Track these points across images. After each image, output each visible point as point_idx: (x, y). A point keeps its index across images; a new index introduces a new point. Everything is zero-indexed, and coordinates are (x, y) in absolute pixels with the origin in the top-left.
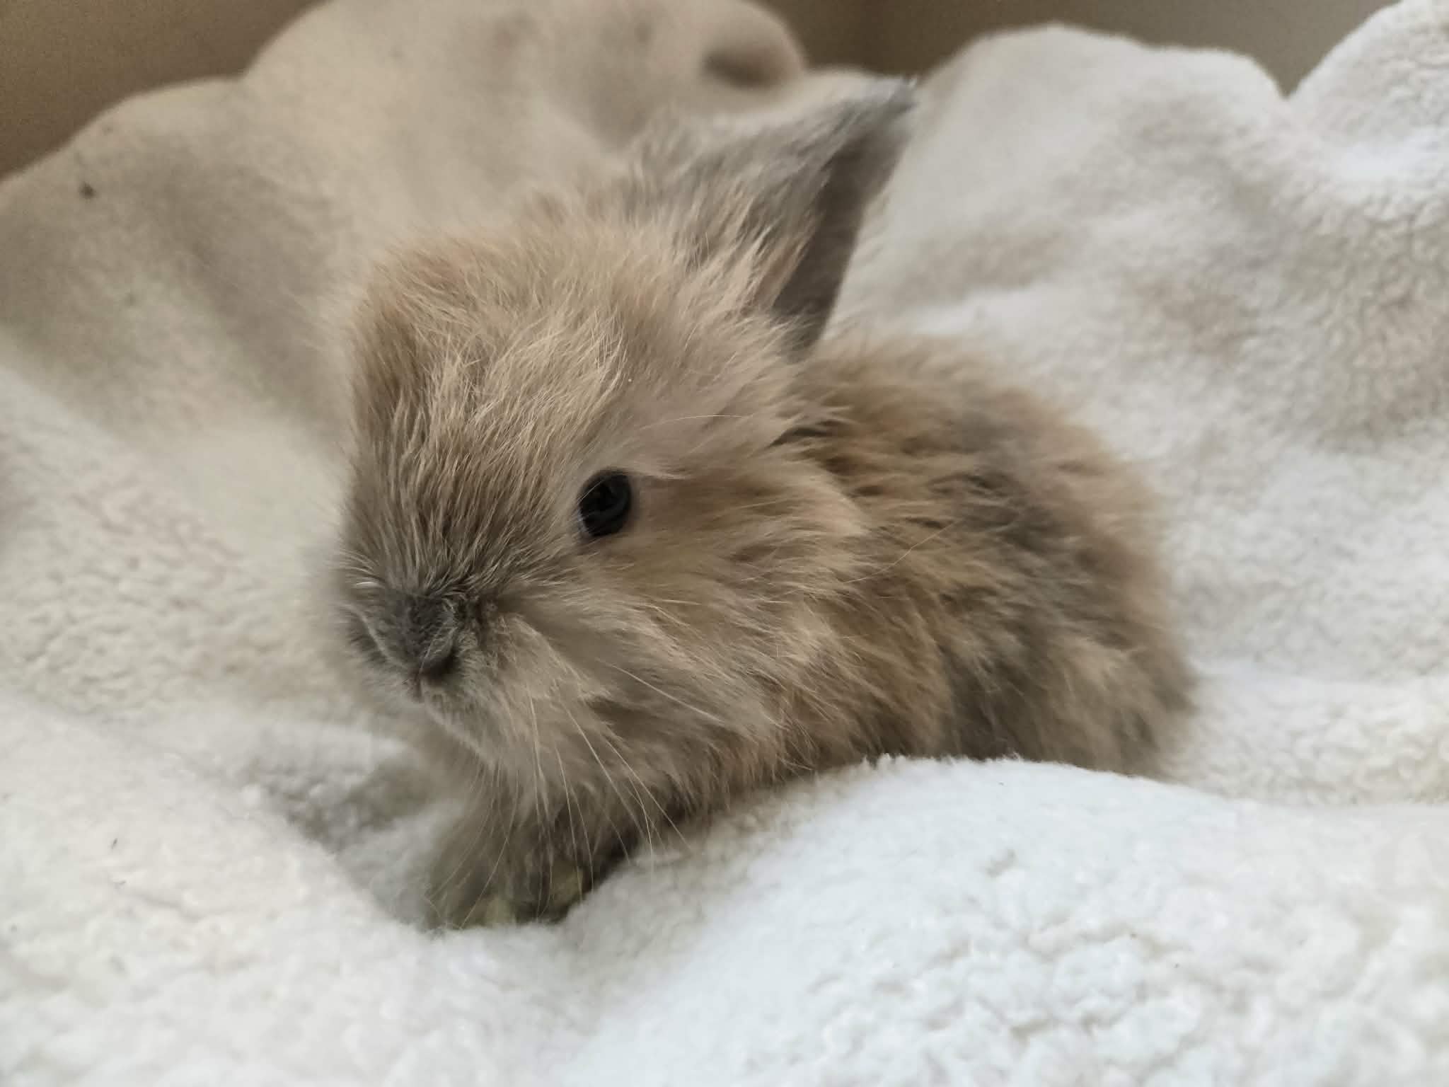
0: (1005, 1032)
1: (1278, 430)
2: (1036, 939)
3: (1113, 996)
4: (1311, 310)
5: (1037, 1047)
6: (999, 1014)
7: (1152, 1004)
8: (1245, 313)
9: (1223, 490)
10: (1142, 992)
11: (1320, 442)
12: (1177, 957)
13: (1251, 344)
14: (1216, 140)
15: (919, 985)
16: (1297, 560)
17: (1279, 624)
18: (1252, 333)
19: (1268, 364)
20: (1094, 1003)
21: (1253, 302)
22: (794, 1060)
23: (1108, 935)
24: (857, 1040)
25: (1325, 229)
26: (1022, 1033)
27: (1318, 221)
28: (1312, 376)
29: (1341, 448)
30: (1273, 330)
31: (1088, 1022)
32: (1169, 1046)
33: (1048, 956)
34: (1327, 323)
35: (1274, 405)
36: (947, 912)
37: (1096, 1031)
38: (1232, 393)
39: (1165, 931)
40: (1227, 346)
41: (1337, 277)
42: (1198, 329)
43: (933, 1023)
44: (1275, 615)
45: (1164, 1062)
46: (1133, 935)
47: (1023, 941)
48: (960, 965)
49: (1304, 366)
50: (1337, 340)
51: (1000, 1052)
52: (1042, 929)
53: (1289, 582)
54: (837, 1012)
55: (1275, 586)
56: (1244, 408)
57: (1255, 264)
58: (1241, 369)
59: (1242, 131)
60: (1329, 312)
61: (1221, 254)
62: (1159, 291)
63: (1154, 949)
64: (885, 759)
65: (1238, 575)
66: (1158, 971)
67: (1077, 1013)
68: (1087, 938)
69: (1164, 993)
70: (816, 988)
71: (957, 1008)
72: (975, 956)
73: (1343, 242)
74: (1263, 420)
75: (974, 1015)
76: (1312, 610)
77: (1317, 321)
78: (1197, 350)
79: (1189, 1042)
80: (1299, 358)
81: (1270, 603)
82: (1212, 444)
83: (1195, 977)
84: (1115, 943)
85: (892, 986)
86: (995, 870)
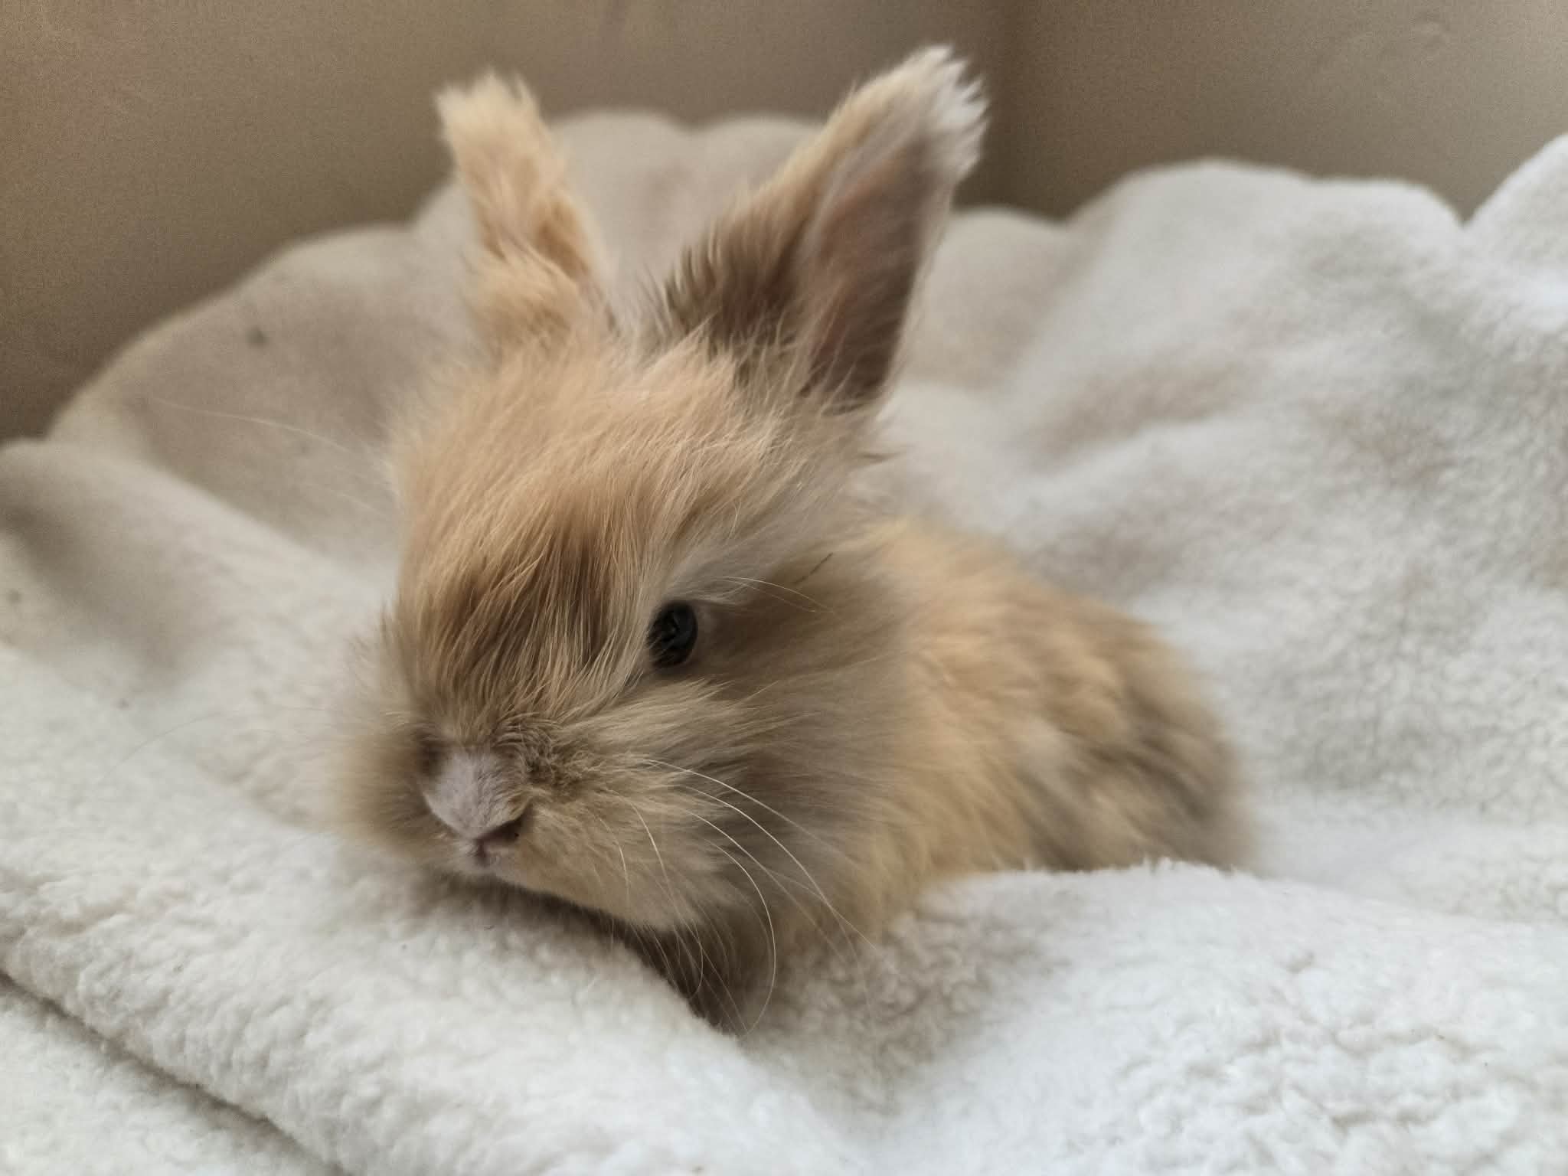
0: (1325, 1120)
1: (1484, 565)
2: (1344, 1035)
3: (1428, 1096)
4: (1511, 440)
5: (1358, 1138)
6: (1318, 1102)
7: (1467, 1105)
8: (1439, 444)
9: (1431, 630)
10: (1456, 1092)
11: (1530, 577)
12: (1486, 1057)
13: (1449, 475)
14: (1395, 270)
15: (1235, 1071)
16: (1515, 703)
17: (1502, 771)
18: (1448, 464)
19: (1470, 497)
20: (1409, 1101)
21: (1448, 432)
22: (1113, 1141)
23: (1417, 1036)
24: (1176, 1121)
25: (1521, 356)
26: (1343, 1124)
27: (1511, 349)
28: (1517, 508)
29: (1554, 584)
30: (1470, 460)
31: (1406, 1118)
32: (1488, 1143)
33: (1360, 1053)
34: (1530, 452)
35: (1479, 539)
36: (1252, 1002)
37: (1411, 1127)
38: (1433, 527)
39: (1472, 1032)
40: (1423, 479)
41: (1536, 406)
42: (1391, 460)
43: (1252, 1108)
44: (1497, 761)
45: (1487, 1159)
46: (1442, 1038)
47: (1332, 1037)
48: (1273, 1055)
49: (1508, 497)
50: (1542, 469)
51: (1324, 1138)
52: (1351, 1027)
53: (1507, 725)
54: (1150, 1095)
55: (1495, 731)
56: (1448, 542)
57: (1446, 394)
58: (1440, 501)
59: (1423, 262)
60: (1531, 440)
61: (1411, 384)
62: (1346, 423)
63: (1463, 1050)
64: (1166, 863)
65: (1450, 720)
66: (1469, 1072)
67: (1392, 1110)
68: (1394, 1038)
69: (1476, 1093)
70: (1126, 1072)
71: (1275, 1093)
72: (1288, 1047)
73: (1539, 371)
74: (1468, 555)
75: (1292, 1102)
76: (1538, 756)
77: (1519, 450)
78: (1393, 483)
79: (1510, 1139)
80: (1501, 489)
81: (1489, 748)
82: (1417, 581)
83: (1507, 1076)
84: (1424, 1044)
85: (1205, 1071)
86: (1295, 968)
